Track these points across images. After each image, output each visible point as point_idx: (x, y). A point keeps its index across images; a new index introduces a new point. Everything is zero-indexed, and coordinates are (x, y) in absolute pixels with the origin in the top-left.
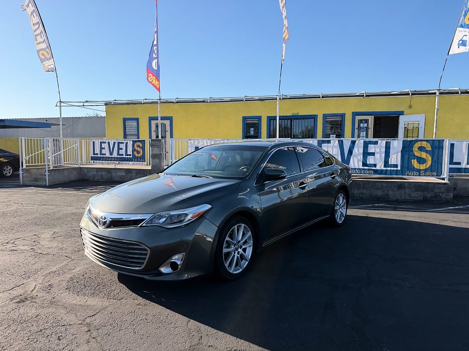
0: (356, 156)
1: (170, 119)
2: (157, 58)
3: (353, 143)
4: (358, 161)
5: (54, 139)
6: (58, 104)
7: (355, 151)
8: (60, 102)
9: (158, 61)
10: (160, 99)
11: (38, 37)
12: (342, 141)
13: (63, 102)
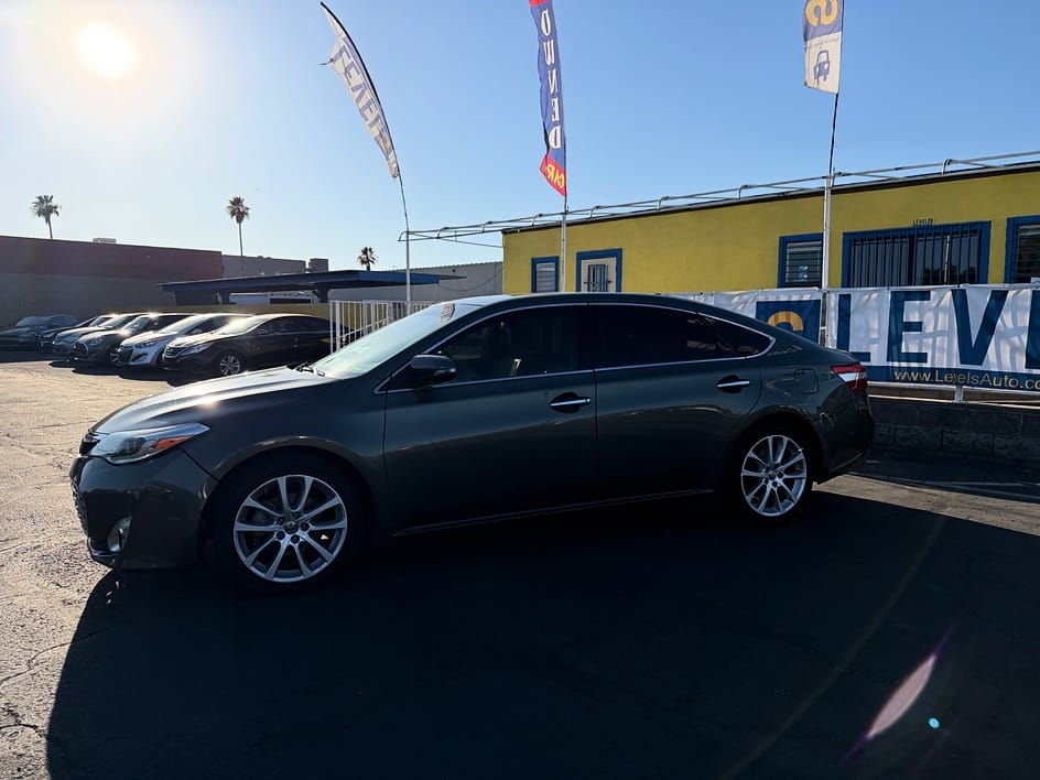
0: (1006, 336)
1: (617, 254)
2: (561, 122)
3: (999, 298)
4: (1014, 350)
5: (394, 304)
6: (404, 237)
7: (1005, 320)
8: (408, 233)
9: (561, 130)
10: (566, 213)
11: (367, 112)
12: (964, 291)
13: (413, 233)
